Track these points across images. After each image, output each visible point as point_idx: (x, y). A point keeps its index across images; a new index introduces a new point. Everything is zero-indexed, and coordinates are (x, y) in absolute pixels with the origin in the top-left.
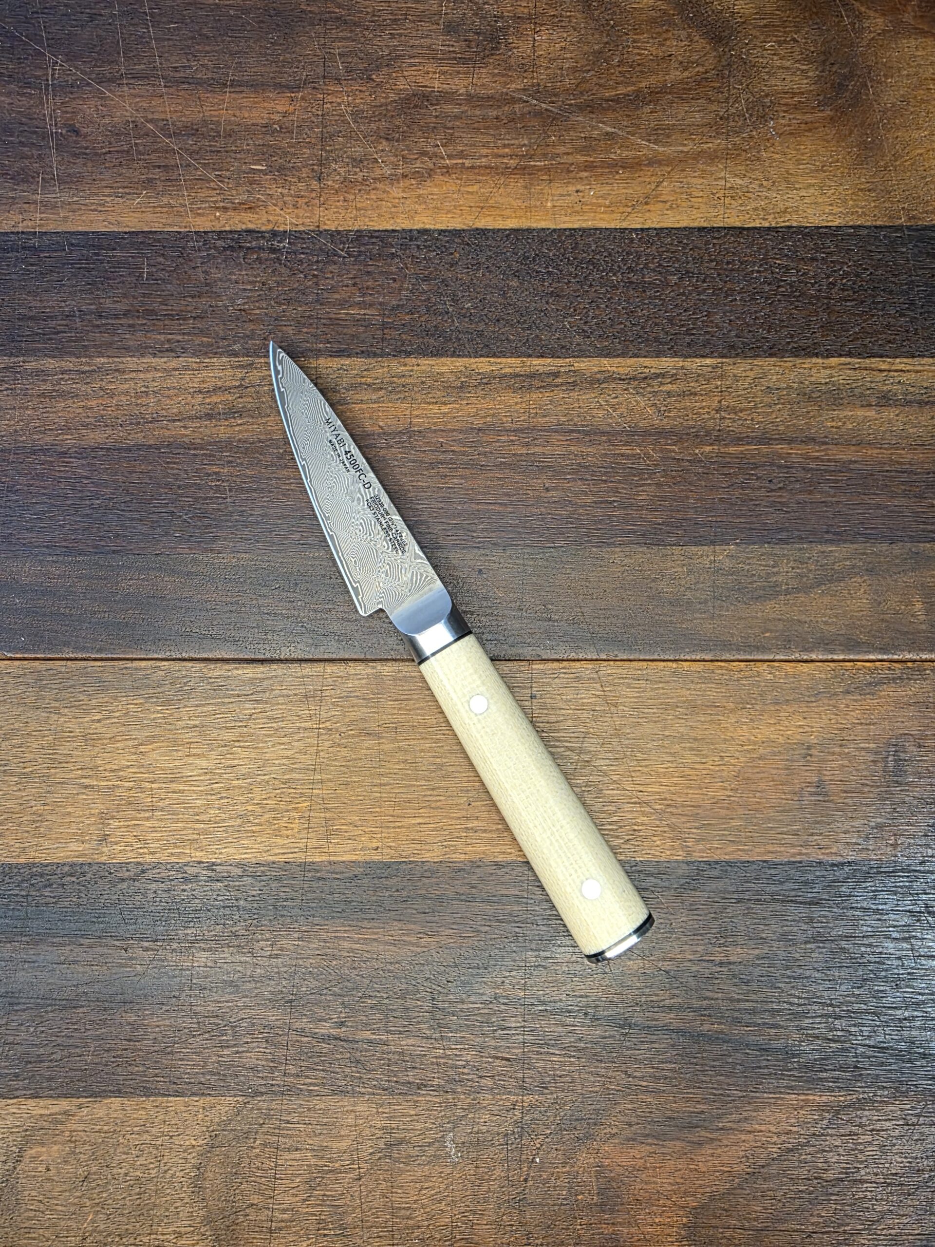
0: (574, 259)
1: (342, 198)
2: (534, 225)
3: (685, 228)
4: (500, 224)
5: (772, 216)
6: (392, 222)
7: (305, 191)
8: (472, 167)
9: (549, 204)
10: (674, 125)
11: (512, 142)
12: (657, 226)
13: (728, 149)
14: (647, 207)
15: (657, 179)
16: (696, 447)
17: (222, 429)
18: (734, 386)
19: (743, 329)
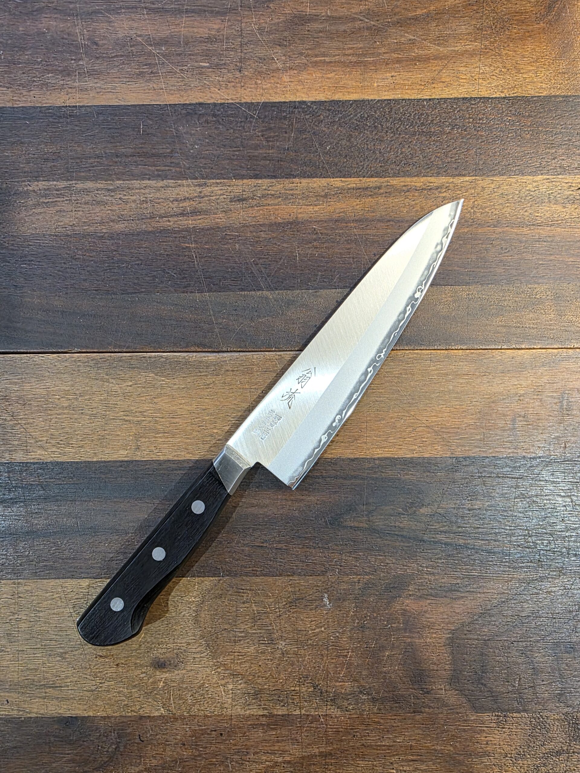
0: (390, 118)
1: (254, 82)
2: (366, 97)
3: (455, 98)
4: (347, 97)
5: (506, 90)
6: (283, 96)
7: (232, 78)
8: (331, 62)
9: (375, 85)
10: (450, 34)
11: (355, 46)
12: (439, 97)
13: (482, 48)
14: (433, 85)
15: (439, 68)
16: (459, 229)
17: (190, 222)
18: (482, 193)
19: (488, 159)
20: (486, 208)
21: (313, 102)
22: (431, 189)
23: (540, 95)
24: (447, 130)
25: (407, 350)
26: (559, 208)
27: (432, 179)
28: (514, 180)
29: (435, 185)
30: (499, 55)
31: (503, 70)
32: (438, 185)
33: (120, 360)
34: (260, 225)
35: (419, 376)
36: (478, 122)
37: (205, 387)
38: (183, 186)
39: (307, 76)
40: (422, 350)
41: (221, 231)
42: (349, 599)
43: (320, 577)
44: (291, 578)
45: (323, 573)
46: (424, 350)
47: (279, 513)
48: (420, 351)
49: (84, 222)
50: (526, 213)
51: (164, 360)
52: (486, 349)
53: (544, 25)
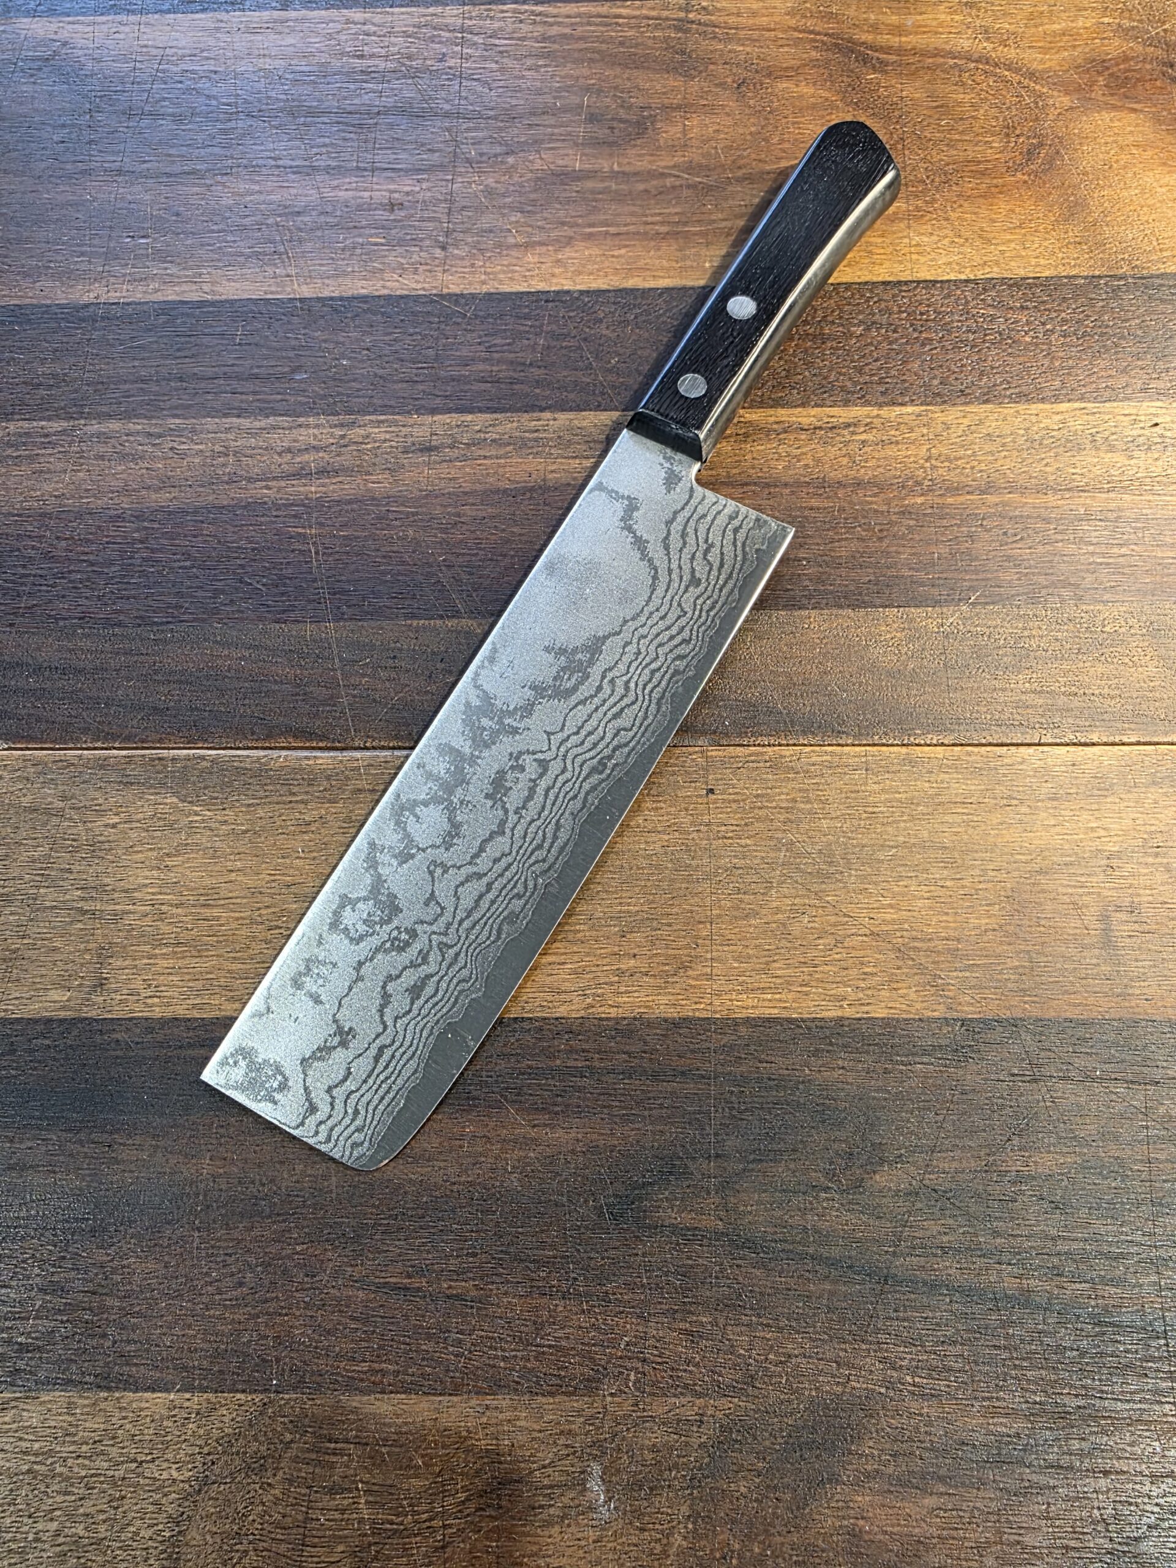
1: (469, 264)
2: (690, 284)
3: (866, 283)
4: (652, 284)
5: (969, 269)
6: (525, 284)
7: (428, 259)
11: (665, 211)
16: (904, 499)
17: (313, 489)
18: (945, 434)
19: (948, 377)
20: (957, 459)
21: (582, 292)
22: (834, 427)
23: (1038, 275)
24: (859, 330)
25: (805, 745)
26: (1120, 459)
27: (834, 411)
28: (1012, 411)
29: (841, 420)
30: (947, 219)
32: (846, 420)
33: (103, 765)
34: (466, 493)
35: (841, 807)
36: (919, 317)
38: (308, 426)
39: (573, 255)
40: (842, 746)
41: (377, 505)
42: (669, 1486)
43: (577, 1401)
44: (488, 1402)
45: (590, 1386)
46: (847, 745)
47: (462, 1179)
48: (839, 748)
49: (87, 490)
50: (1048, 469)
51: (209, 764)
52: (1002, 745)
53: (1026, 177)
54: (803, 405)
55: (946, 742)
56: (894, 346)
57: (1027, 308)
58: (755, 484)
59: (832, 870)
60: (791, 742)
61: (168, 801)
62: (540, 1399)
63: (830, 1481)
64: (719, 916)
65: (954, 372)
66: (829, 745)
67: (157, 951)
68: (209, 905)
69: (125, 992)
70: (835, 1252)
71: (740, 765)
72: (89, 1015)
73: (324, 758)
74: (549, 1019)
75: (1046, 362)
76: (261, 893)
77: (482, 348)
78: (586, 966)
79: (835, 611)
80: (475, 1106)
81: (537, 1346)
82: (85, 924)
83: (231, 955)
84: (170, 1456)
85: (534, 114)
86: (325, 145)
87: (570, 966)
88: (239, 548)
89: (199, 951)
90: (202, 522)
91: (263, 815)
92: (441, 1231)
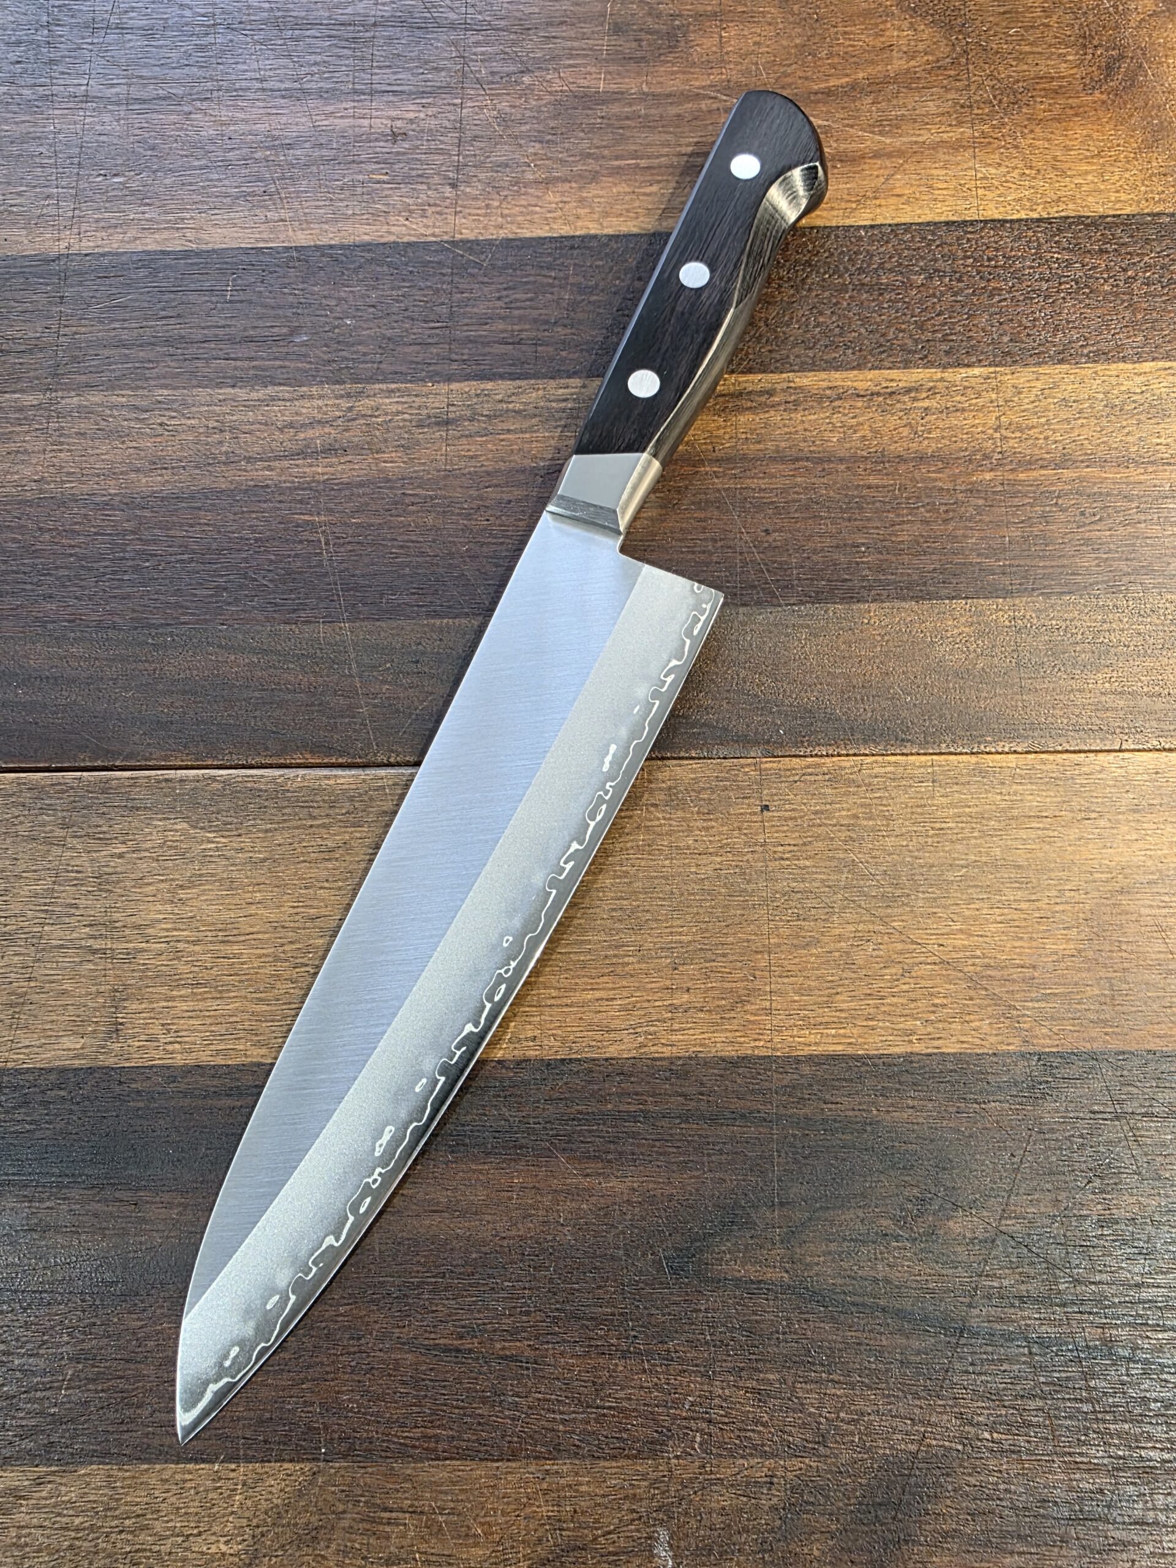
1: (483, 205)
3: (928, 224)
5: (1041, 206)
6: (547, 228)
7: (437, 199)
10: (903, 115)
12: (891, 222)
13: (974, 137)
14: (878, 202)
15: (887, 172)
16: (971, 474)
17: (320, 470)
18: (1016, 399)
19: (1019, 333)
20: (1029, 428)
21: (611, 237)
22: (894, 393)
23: (1119, 212)
24: (920, 279)
25: (866, 755)
27: (894, 374)
28: (1090, 371)
29: (900, 385)
30: (1016, 147)
31: (1027, 172)
32: (908, 385)
33: (105, 788)
34: (488, 473)
35: (906, 823)
36: (987, 264)
37: (323, 855)
38: (311, 397)
39: (601, 193)
40: (907, 755)
41: (391, 488)
42: (739, 1550)
43: (642, 1464)
44: (548, 1467)
45: (654, 1448)
46: (912, 754)
47: (513, 1233)
48: (904, 758)
49: (69, 474)
50: (1130, 439)
51: (219, 787)
52: (1080, 752)
53: (1104, 97)
54: (859, 367)
55: (1019, 750)
56: (959, 298)
57: (1107, 252)
58: (808, 459)
59: (898, 892)
60: (851, 752)
61: (178, 827)
62: (602, 1463)
63: (906, 1542)
64: (779, 945)
65: (1025, 328)
66: (892, 754)
67: (174, 993)
68: (228, 941)
69: (143, 1037)
70: (907, 1304)
71: (797, 778)
72: (107, 1064)
73: (346, 777)
74: (598, 1060)
75: (1127, 314)
76: (283, 927)
77: (499, 304)
78: (637, 1002)
79: (897, 604)
80: (522, 1155)
81: (597, 1408)
82: (96, 964)
83: (254, 995)
84: (216, 1529)
85: (551, 24)
86: (316, 64)
87: (619, 1002)
88: (241, 538)
89: (221, 992)
90: (199, 509)
91: (282, 841)
92: (493, 1289)
